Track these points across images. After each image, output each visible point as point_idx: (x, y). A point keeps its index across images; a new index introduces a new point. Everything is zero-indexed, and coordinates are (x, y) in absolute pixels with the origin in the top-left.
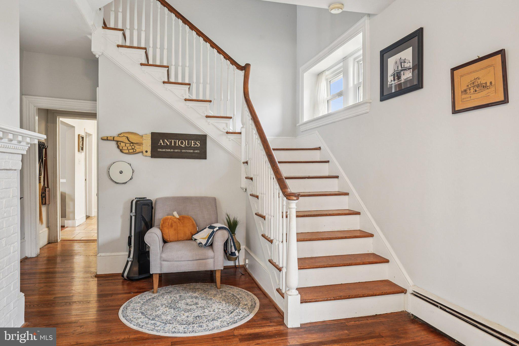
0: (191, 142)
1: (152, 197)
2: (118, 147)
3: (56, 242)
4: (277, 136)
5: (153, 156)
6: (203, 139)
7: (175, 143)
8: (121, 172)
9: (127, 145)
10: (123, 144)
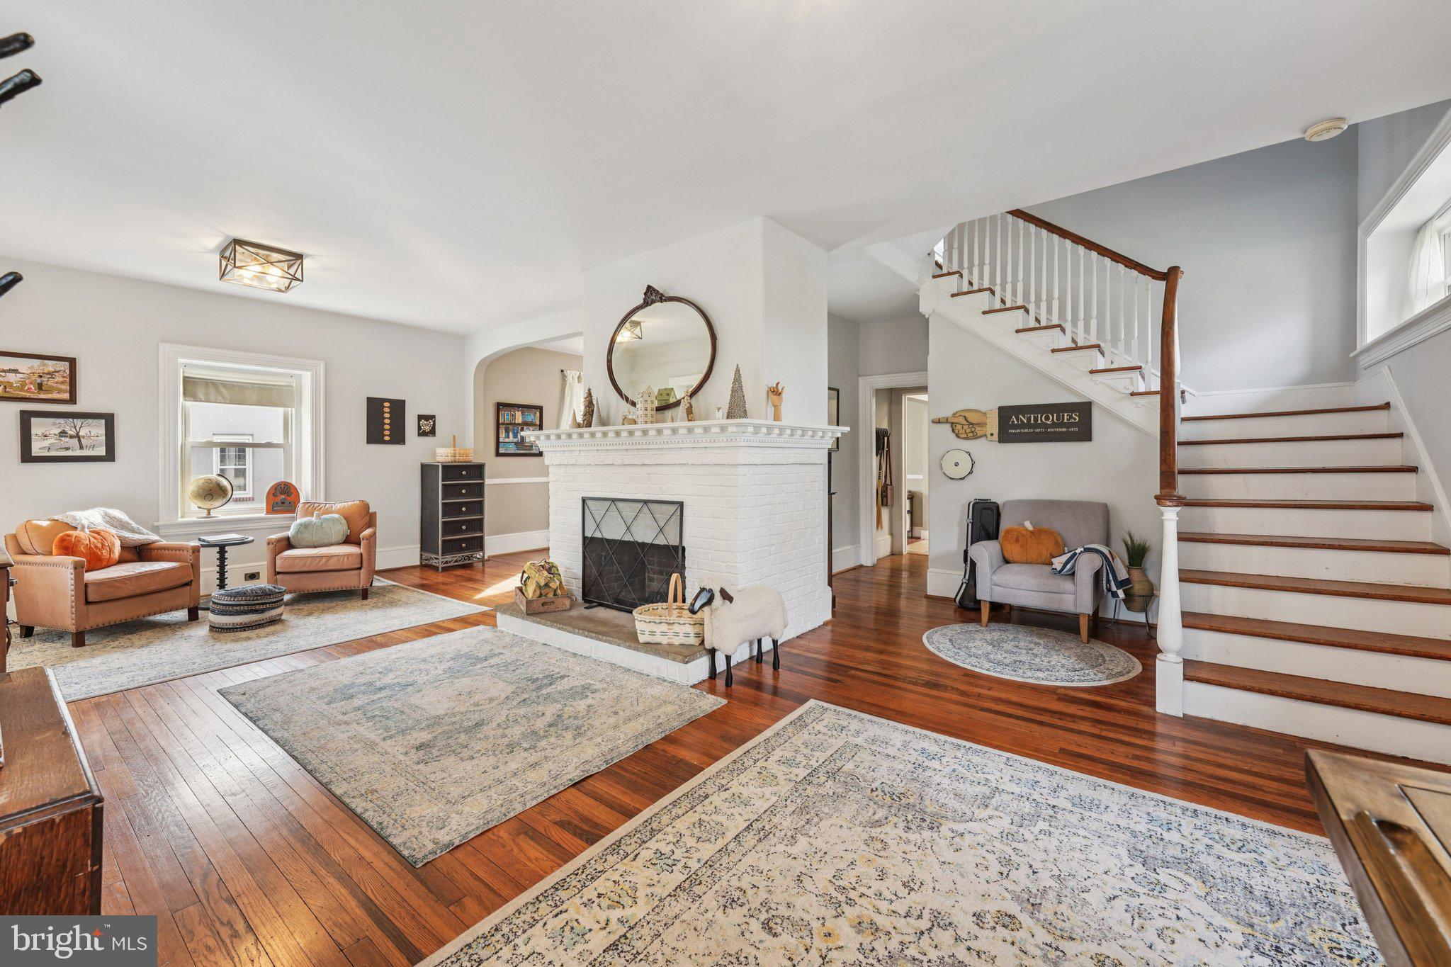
0: (1063, 416)
1: (999, 498)
2: (953, 431)
3: (901, 554)
4: (1295, 384)
5: (1001, 440)
6: (1085, 409)
7: (1036, 419)
8: (957, 464)
9: (965, 427)
10: (959, 427)
